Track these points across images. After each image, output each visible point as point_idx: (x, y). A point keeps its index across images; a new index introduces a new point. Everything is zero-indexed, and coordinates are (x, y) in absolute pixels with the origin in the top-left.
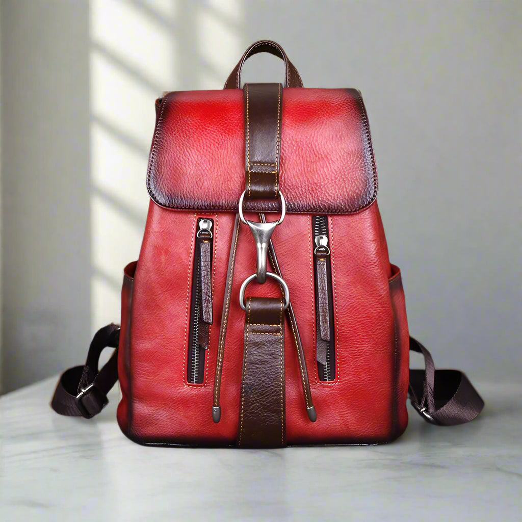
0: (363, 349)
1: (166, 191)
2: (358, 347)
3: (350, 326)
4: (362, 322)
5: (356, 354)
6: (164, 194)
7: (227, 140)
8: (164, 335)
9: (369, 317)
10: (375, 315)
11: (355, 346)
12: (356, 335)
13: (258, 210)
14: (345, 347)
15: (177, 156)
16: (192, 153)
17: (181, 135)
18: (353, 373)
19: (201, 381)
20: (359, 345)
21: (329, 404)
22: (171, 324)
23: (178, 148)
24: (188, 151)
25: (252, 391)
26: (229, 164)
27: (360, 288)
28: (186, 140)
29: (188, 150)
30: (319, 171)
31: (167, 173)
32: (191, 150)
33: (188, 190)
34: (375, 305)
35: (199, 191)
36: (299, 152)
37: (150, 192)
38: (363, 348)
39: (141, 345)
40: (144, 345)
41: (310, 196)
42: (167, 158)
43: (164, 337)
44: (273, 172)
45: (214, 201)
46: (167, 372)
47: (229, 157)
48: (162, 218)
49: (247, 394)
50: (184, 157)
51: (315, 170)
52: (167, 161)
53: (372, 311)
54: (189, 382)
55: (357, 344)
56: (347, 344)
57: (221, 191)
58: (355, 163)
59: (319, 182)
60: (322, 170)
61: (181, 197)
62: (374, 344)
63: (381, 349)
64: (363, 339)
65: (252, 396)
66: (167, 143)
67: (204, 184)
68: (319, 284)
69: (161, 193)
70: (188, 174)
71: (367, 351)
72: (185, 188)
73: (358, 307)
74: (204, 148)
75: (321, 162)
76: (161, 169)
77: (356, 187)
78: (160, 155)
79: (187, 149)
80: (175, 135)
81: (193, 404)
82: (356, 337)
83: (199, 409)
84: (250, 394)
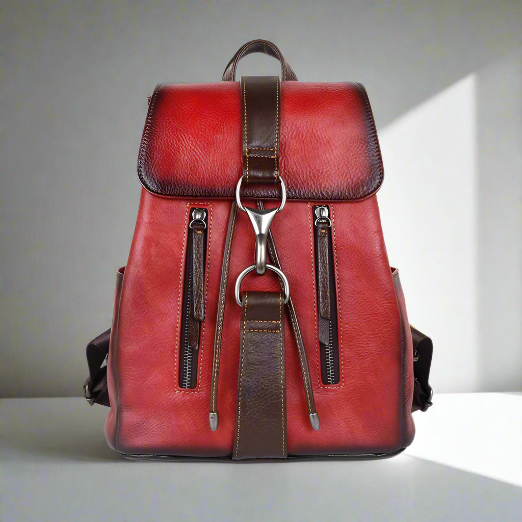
0: (369, 350)
1: (159, 178)
2: (363, 347)
3: (354, 324)
4: (368, 319)
5: (362, 354)
6: (156, 181)
7: (223, 125)
8: (153, 336)
9: (375, 314)
10: (381, 311)
11: (361, 345)
12: (361, 334)
13: (256, 197)
14: (351, 347)
15: (170, 141)
16: (186, 138)
17: (175, 120)
18: (358, 375)
19: (193, 385)
20: (365, 344)
21: (334, 410)
22: (161, 323)
23: (171, 133)
24: (182, 137)
25: (249, 394)
26: (225, 149)
27: (365, 283)
28: (180, 125)
29: (182, 135)
30: (321, 157)
31: (160, 159)
32: (184, 135)
33: (182, 176)
34: (382, 300)
35: (193, 177)
36: (299, 138)
37: (141, 179)
38: (369, 348)
39: (129, 347)
40: (131, 347)
41: (312, 182)
42: (159, 144)
43: (153, 338)
44: (272, 157)
45: (210, 187)
46: (156, 377)
47: (225, 142)
48: (153, 207)
49: (244, 397)
50: (178, 142)
51: (316, 156)
52: (159, 146)
53: (378, 307)
54: (181, 388)
55: (362, 344)
56: (352, 344)
57: (218, 177)
58: (358, 149)
59: (321, 168)
60: (324, 156)
61: (174, 183)
62: (380, 344)
63: (389, 349)
64: (369, 337)
65: (249, 400)
66: (160, 128)
67: (199, 170)
68: (319, 257)
69: (152, 180)
70: (182, 160)
71: (373, 352)
72: (178, 174)
73: (363, 304)
74: (198, 133)
75: (323, 148)
76: (153, 154)
77: (360, 174)
78: (152, 141)
79: (180, 134)
80: (168, 120)
81: (186, 411)
82: (361, 336)
83: (192, 417)
84: (248, 397)
